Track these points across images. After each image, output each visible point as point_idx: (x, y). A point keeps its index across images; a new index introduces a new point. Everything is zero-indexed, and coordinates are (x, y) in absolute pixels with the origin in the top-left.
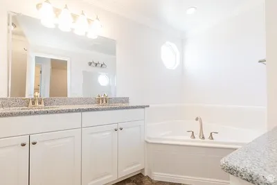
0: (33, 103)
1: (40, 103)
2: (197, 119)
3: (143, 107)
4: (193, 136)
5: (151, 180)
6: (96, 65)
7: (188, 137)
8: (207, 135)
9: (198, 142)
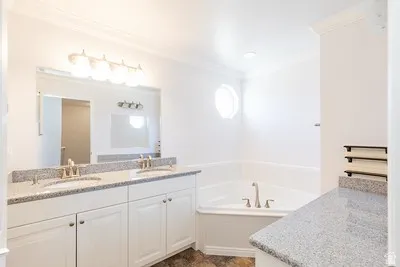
0: (68, 174)
1: (75, 173)
2: (254, 185)
3: (194, 173)
4: (249, 205)
5: (203, 255)
6: (130, 105)
7: (243, 205)
8: (263, 203)
9: (254, 211)
